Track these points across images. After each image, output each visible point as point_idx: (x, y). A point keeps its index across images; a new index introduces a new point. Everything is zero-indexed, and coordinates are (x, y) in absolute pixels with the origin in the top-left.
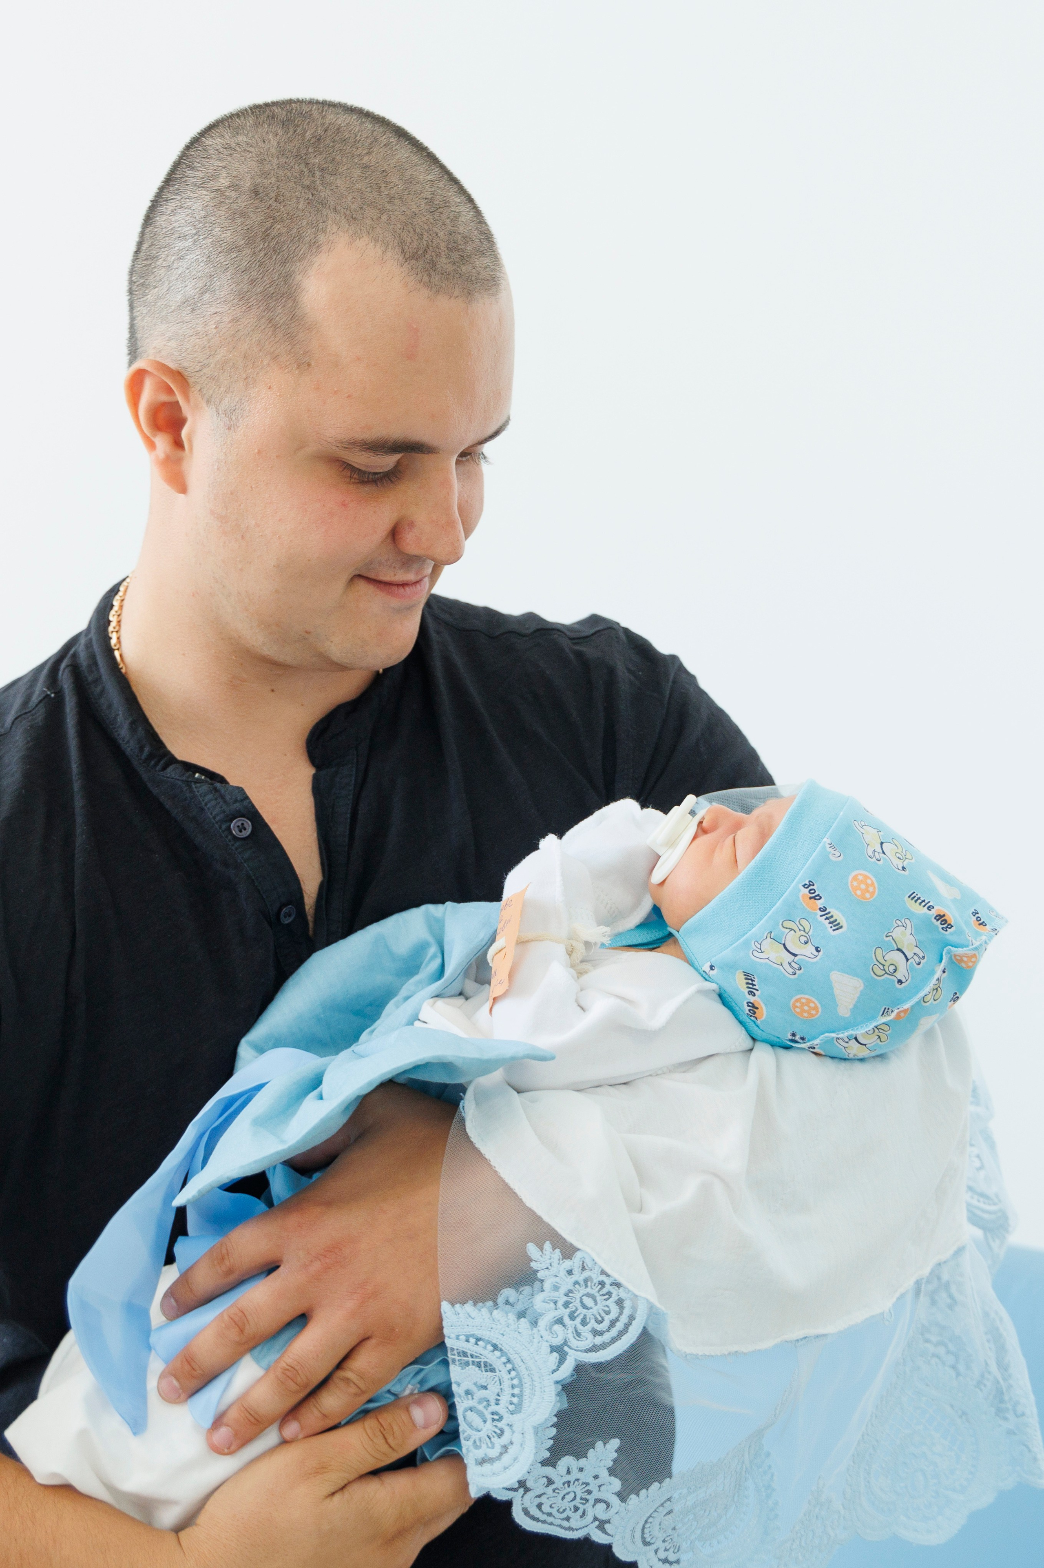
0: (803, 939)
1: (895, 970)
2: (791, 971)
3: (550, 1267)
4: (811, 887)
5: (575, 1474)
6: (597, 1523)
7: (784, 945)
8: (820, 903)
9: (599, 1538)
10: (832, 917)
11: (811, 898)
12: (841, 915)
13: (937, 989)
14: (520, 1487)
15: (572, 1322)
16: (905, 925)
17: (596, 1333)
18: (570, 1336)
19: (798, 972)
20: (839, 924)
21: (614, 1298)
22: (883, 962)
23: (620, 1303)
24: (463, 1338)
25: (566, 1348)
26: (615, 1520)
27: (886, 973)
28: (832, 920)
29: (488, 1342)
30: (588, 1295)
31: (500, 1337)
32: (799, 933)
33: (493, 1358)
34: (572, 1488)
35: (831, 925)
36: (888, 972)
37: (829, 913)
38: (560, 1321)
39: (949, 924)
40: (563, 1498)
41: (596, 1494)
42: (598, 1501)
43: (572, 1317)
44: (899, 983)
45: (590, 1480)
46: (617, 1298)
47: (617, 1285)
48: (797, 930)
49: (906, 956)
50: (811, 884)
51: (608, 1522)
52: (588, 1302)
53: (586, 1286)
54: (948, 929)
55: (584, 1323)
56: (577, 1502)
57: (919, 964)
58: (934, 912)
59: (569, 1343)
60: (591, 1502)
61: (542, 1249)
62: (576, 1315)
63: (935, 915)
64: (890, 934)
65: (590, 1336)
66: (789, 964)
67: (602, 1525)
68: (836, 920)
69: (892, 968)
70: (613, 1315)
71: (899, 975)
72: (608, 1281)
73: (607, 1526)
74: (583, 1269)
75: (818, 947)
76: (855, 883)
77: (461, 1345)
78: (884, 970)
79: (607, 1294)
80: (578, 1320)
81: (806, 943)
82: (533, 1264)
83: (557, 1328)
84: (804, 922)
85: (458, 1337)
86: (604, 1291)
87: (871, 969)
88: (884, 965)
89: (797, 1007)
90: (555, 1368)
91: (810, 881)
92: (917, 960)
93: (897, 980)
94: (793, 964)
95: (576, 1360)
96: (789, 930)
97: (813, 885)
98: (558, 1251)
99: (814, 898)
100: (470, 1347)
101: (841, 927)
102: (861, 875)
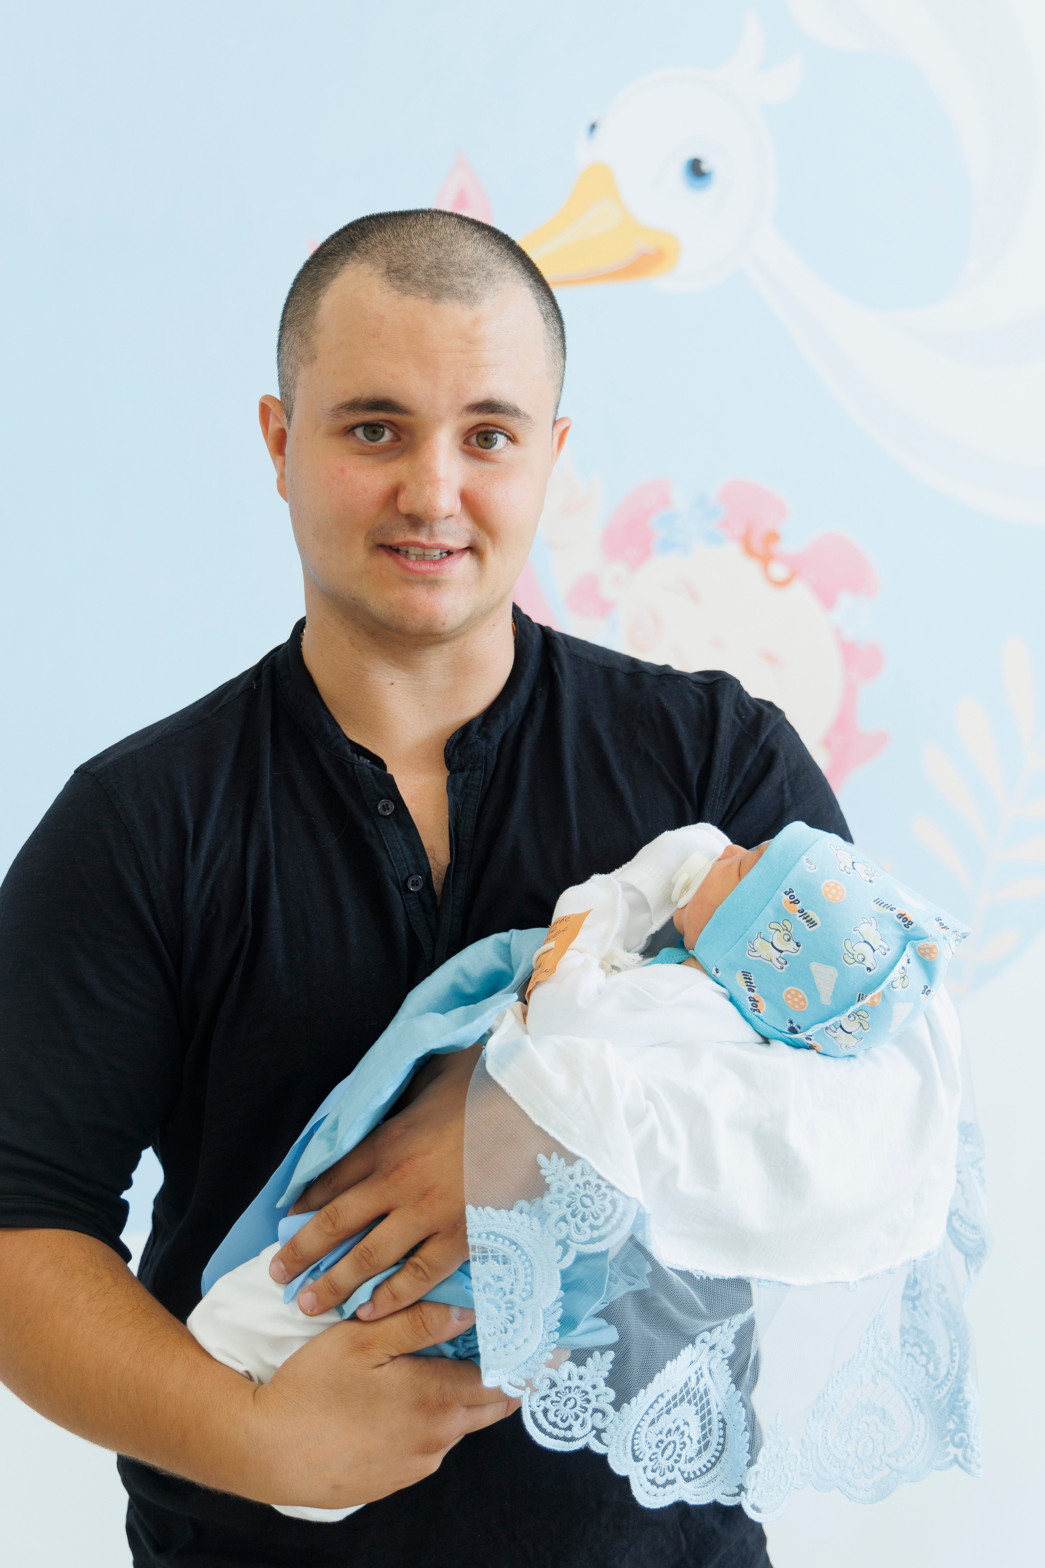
0: (787, 937)
1: (864, 959)
2: (779, 965)
3: (555, 1173)
4: (791, 894)
5: (576, 1382)
6: (594, 1432)
7: (772, 943)
8: (798, 907)
9: (597, 1448)
10: (808, 916)
11: (791, 903)
12: (816, 916)
13: (903, 977)
14: (527, 1386)
15: (573, 1219)
16: (870, 922)
17: (593, 1228)
18: (573, 1230)
19: (785, 966)
20: (814, 922)
21: (609, 1198)
22: (853, 952)
23: (613, 1203)
24: (484, 1235)
25: (568, 1241)
26: (611, 1429)
27: (856, 961)
28: (808, 919)
29: (505, 1238)
30: (586, 1196)
31: (516, 1233)
32: (783, 932)
33: (509, 1251)
34: (572, 1395)
35: (808, 923)
36: (858, 961)
37: (806, 913)
38: (563, 1219)
39: (910, 922)
40: (565, 1404)
41: (594, 1404)
42: (596, 1411)
43: (574, 1215)
44: (869, 971)
45: (589, 1389)
46: (611, 1198)
47: (612, 1188)
48: (781, 930)
49: (872, 947)
50: (791, 891)
51: (604, 1431)
52: (587, 1201)
53: (585, 1189)
54: (909, 926)
55: (583, 1219)
56: (577, 1409)
57: (885, 954)
58: (896, 912)
59: (571, 1237)
60: (590, 1411)
61: (549, 1158)
62: (576, 1213)
63: (897, 914)
64: (857, 929)
65: (588, 1230)
66: (777, 959)
67: (599, 1434)
68: (811, 919)
69: (861, 957)
70: (608, 1212)
71: (869, 963)
72: (603, 1184)
73: (603, 1435)
74: (583, 1174)
75: (799, 943)
76: (827, 889)
77: (484, 1242)
78: (854, 958)
79: (602, 1195)
80: (579, 1217)
81: (789, 940)
82: (543, 1172)
83: (562, 1224)
84: (786, 923)
85: (479, 1236)
86: (601, 1192)
87: (842, 958)
88: (853, 955)
89: (788, 999)
90: (560, 1258)
91: (790, 889)
92: (883, 951)
93: (866, 968)
94: (780, 959)
95: (577, 1252)
96: (774, 931)
97: (793, 892)
98: (563, 1160)
99: (794, 902)
100: (489, 1244)
101: (816, 924)
102: (832, 882)
